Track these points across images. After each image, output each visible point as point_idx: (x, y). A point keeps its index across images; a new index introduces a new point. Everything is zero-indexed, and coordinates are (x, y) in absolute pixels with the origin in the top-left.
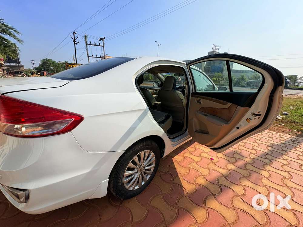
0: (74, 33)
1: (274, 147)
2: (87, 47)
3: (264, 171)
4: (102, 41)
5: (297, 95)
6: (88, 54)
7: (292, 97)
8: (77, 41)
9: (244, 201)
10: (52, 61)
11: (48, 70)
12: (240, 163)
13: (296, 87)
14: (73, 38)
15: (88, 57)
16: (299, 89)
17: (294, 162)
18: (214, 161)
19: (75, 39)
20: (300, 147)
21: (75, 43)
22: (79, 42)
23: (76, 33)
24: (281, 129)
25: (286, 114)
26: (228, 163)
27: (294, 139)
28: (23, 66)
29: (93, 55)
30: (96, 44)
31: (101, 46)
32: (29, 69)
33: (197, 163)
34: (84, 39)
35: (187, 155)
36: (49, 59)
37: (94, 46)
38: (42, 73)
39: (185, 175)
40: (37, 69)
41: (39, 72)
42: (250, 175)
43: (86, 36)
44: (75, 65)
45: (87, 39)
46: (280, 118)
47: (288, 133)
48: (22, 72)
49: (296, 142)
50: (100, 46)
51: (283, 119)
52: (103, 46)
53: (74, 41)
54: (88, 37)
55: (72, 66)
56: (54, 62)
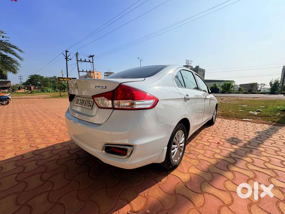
0: (67, 51)
1: (260, 133)
2: (78, 63)
3: (260, 148)
4: (91, 58)
5: (262, 98)
6: (78, 70)
7: (258, 99)
8: (69, 58)
9: (255, 165)
10: (40, 76)
11: (35, 85)
12: (241, 144)
13: (259, 92)
14: (65, 56)
15: (79, 72)
16: (261, 93)
17: (278, 142)
18: (220, 144)
19: (67, 56)
20: (278, 132)
21: (67, 60)
22: (71, 59)
23: (68, 52)
24: (259, 121)
25: (260, 111)
26: (232, 145)
27: (272, 127)
28: (10, 82)
29: (83, 70)
30: (86, 61)
31: (91, 62)
32: (17, 85)
33: (208, 146)
34: (75, 57)
35: (198, 141)
36: (37, 74)
37: (84, 62)
38: (29, 87)
39: (204, 154)
40: (24, 84)
41: (26, 87)
42: (252, 151)
43: (77, 54)
44: (67, 79)
45: (78, 56)
46: (256, 114)
47: (266, 124)
48: (9, 88)
49: (274, 129)
50: (89, 62)
51: (258, 114)
52: (93, 62)
53: (66, 59)
54: (79, 55)
55: (64, 80)
56: (42, 78)
